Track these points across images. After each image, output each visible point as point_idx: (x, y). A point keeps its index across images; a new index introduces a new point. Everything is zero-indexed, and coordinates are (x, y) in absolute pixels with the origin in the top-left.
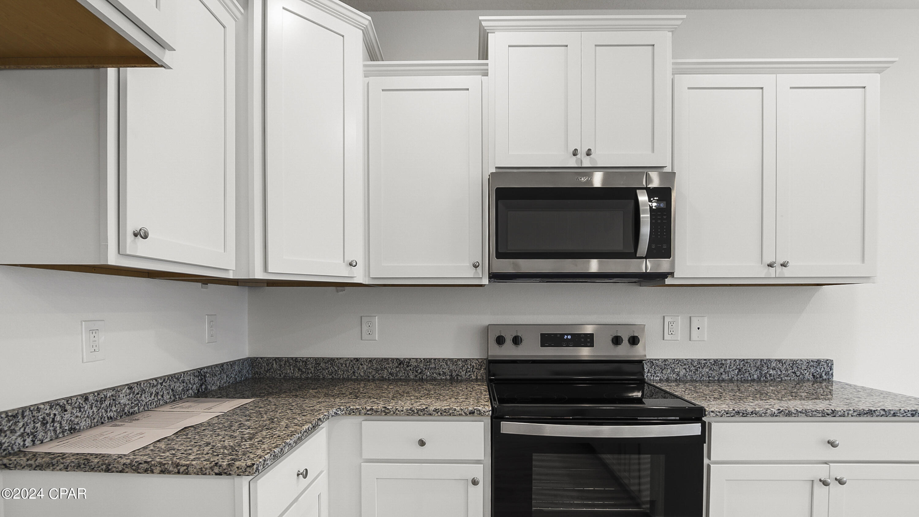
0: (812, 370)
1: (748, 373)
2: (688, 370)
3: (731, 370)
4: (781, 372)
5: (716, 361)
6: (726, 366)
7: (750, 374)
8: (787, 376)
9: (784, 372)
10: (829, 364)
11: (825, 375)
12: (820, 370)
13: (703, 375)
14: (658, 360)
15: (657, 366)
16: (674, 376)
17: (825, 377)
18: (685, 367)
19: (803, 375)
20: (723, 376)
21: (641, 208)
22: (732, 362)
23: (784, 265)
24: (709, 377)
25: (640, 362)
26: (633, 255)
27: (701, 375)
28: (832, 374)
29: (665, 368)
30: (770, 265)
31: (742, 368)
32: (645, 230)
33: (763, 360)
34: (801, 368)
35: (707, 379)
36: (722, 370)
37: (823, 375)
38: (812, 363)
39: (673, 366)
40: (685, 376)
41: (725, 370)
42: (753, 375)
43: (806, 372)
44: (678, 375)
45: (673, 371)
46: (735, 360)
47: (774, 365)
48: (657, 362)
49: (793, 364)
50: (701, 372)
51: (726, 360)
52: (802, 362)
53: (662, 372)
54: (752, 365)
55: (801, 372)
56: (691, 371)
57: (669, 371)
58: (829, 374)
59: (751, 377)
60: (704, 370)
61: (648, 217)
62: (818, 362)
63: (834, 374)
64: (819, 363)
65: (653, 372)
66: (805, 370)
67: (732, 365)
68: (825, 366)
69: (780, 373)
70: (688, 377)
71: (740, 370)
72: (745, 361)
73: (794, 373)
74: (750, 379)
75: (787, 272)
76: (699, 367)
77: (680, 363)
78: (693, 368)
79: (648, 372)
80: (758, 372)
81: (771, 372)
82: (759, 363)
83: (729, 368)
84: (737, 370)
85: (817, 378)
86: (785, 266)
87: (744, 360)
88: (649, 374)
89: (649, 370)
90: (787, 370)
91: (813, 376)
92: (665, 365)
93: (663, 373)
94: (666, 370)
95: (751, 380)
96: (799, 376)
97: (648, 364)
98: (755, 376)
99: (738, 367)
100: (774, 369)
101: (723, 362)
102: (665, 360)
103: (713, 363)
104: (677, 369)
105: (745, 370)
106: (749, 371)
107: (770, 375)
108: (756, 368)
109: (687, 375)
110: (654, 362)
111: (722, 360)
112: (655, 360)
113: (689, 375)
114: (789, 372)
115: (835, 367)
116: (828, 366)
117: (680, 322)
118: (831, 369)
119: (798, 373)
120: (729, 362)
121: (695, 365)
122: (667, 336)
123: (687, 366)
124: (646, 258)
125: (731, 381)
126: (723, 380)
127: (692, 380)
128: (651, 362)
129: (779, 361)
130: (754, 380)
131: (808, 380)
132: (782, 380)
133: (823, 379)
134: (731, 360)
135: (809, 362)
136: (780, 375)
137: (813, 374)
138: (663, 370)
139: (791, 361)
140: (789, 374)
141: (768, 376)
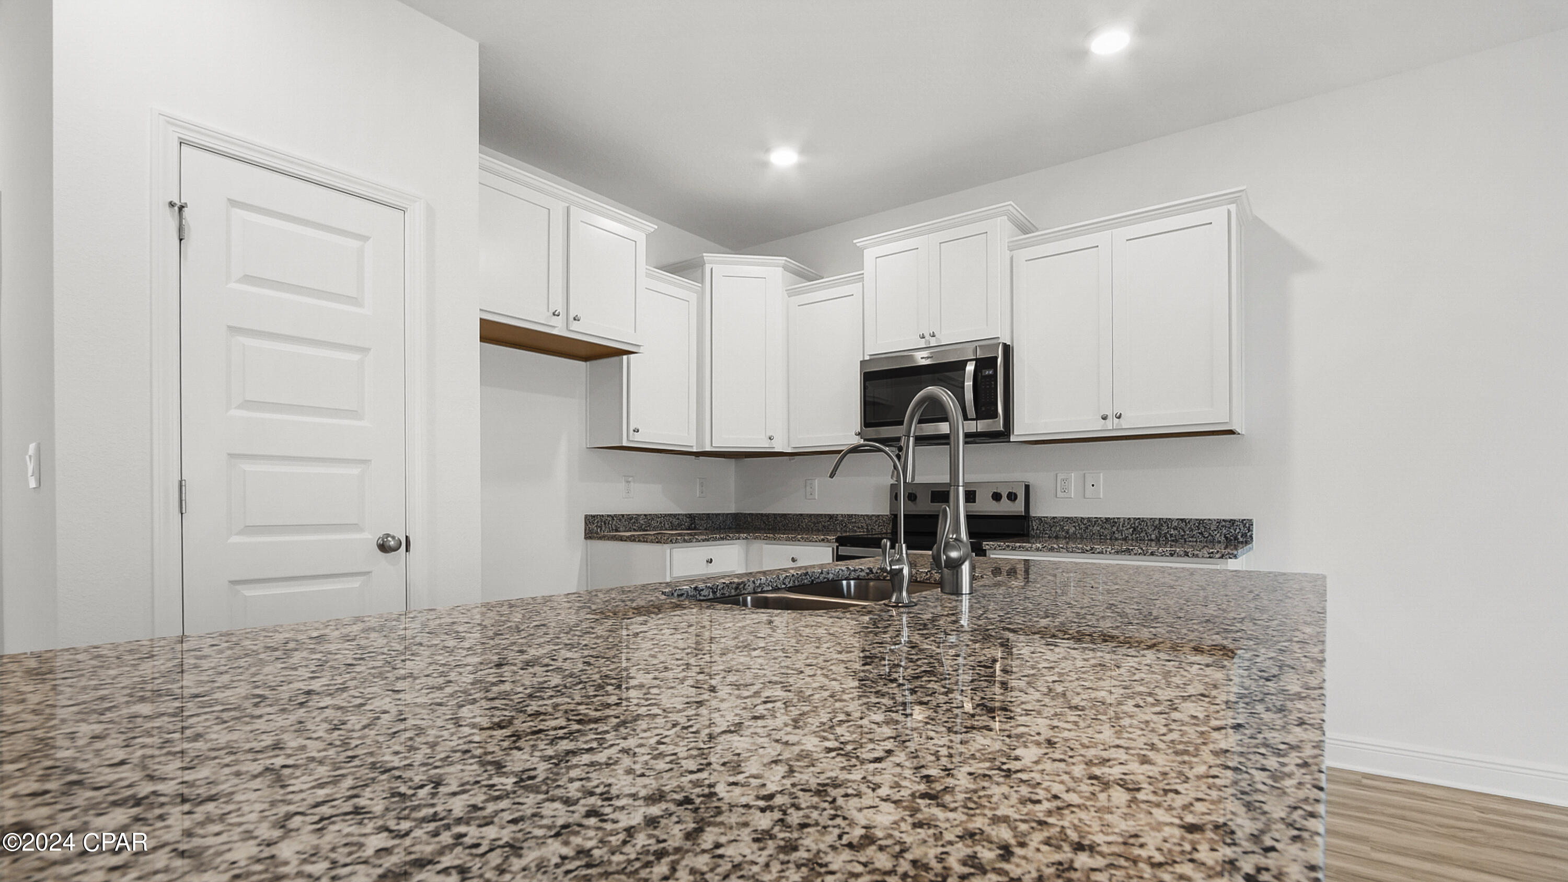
1: (1144, 532)
2: (1078, 528)
3: (1125, 528)
4: (1185, 532)
5: (1107, 519)
6: (1120, 525)
7: (1146, 533)
8: (1193, 537)
9: (1188, 532)
10: (1247, 524)
11: (1242, 536)
12: (1235, 530)
13: (1094, 534)
14: (1049, 517)
15: (1047, 522)
17: (1241, 540)
18: (1074, 524)
19: (1212, 536)
20: (1116, 535)
22: (1126, 520)
24: (1101, 535)
27: (1092, 533)
28: (1251, 537)
31: (1138, 527)
33: (1163, 519)
34: (1210, 528)
35: (1098, 538)
36: (1115, 529)
37: (1240, 536)
38: (1224, 523)
40: (1075, 534)
41: (1118, 528)
42: (1151, 535)
43: (1216, 533)
44: (1067, 532)
46: (1129, 519)
47: (1176, 524)
48: (1047, 519)
49: (1199, 524)
50: (1091, 531)
51: (1119, 518)
52: (1210, 522)
53: (1050, 530)
54: (1149, 524)
55: (1210, 532)
57: (1058, 528)
58: (1248, 535)
59: (1148, 537)
60: (1095, 528)
62: (1232, 522)
63: (1254, 535)
64: (1233, 524)
65: (1041, 529)
66: (1215, 530)
67: (1126, 524)
68: (1241, 526)
69: (1183, 533)
70: (1078, 535)
71: (1135, 529)
72: (1141, 520)
73: (1201, 533)
74: (1146, 539)
76: (1090, 525)
77: (1069, 521)
78: (1083, 526)
79: (1036, 529)
80: (1156, 531)
81: (1172, 532)
82: (1157, 522)
83: (1123, 527)
84: (1132, 529)
85: (1232, 539)
87: (1139, 519)
88: (1038, 532)
89: (1037, 527)
90: (1192, 530)
91: (1226, 538)
92: (1055, 521)
94: (1055, 527)
95: (1148, 541)
96: (1208, 537)
97: (1037, 521)
98: (1153, 536)
99: (1133, 525)
100: (1175, 529)
101: (1116, 520)
102: (1054, 518)
103: (1105, 521)
104: (1066, 526)
105: (1141, 529)
106: (1145, 530)
107: (1171, 535)
108: (1153, 527)
109: (1076, 532)
110: (1044, 519)
111: (1114, 518)
112: (1046, 517)
113: (1079, 533)
114: (1194, 533)
115: (1254, 528)
116: (1245, 526)
117: (1074, 479)
118: (1249, 530)
119: (1206, 535)
120: (1122, 520)
121: (1085, 522)
122: (1059, 494)
123: (1077, 524)
125: (1125, 540)
126: (1116, 539)
127: (1082, 538)
128: (1040, 519)
129: (1182, 520)
130: (1152, 540)
131: (1219, 542)
132: (1185, 541)
133: (1239, 542)
134: (1124, 519)
135: (1219, 522)
136: (1182, 536)
137: (1225, 535)
138: (1052, 527)
139: (1197, 520)
140: (1194, 535)
141: (1168, 536)
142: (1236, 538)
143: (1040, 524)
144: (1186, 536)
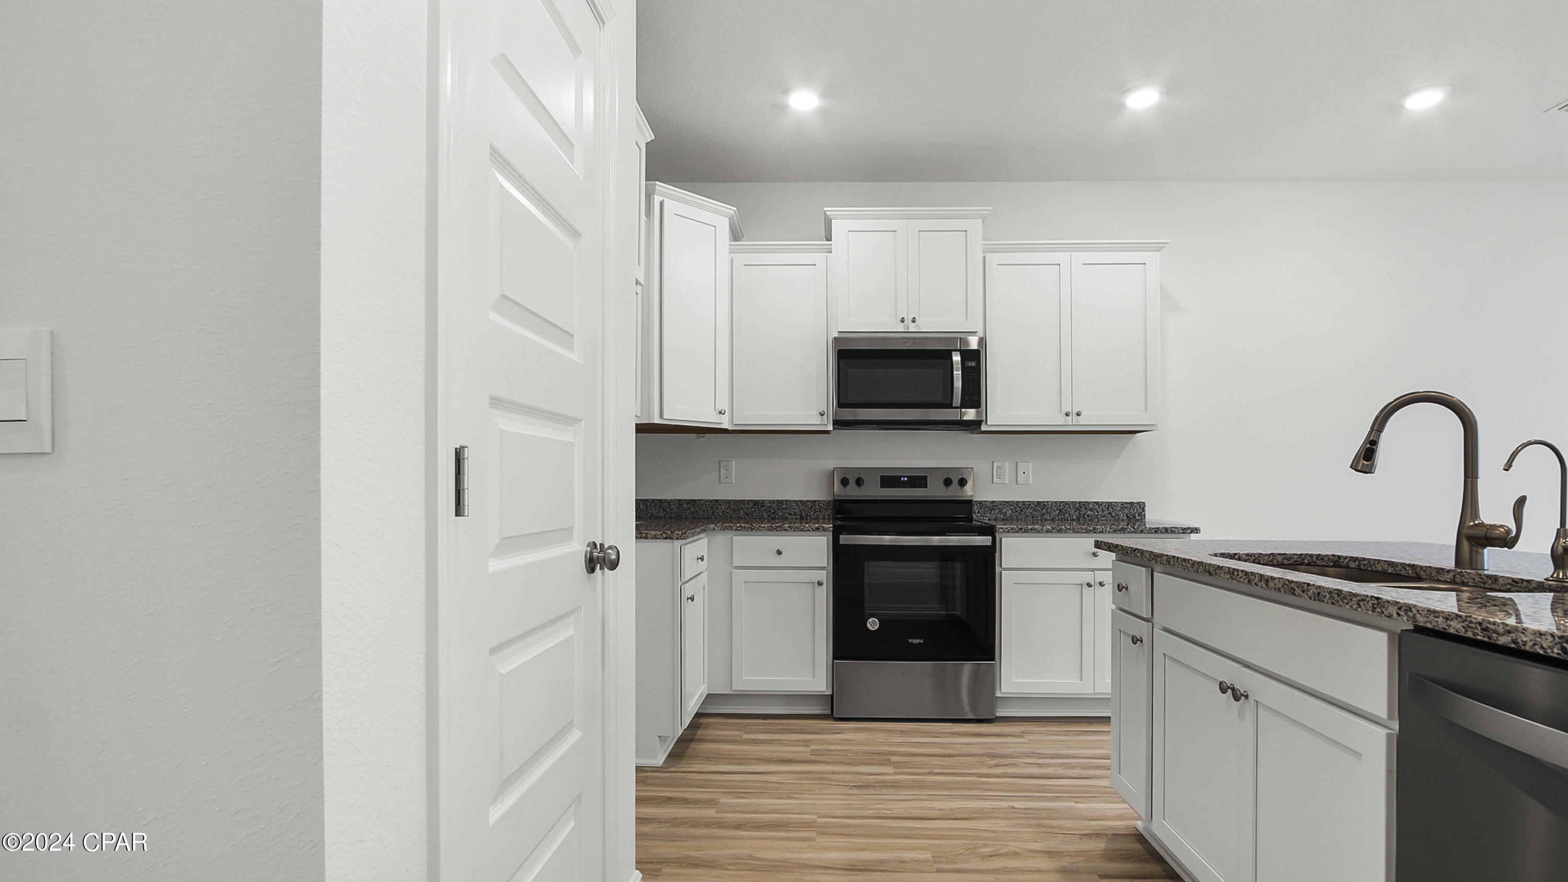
0: (1126, 511)
1: (1068, 514)
2: (1014, 511)
3: (1052, 510)
4: (1098, 513)
5: (1038, 503)
6: (1048, 508)
7: (1069, 514)
8: (1104, 517)
9: (1100, 513)
10: (1142, 505)
11: (1138, 516)
12: (1134, 511)
13: (1027, 516)
14: (987, 501)
15: (987, 507)
16: (1002, 516)
17: (1138, 518)
18: (1011, 507)
19: (1118, 515)
20: (1046, 517)
21: (955, 366)
22: (1054, 503)
23: (1080, 414)
24: (1033, 517)
25: (970, 502)
26: (949, 405)
27: (1025, 515)
28: (1144, 515)
29: (993, 509)
30: (1067, 414)
31: (1063, 509)
32: (958, 383)
33: (1082, 502)
34: (1116, 509)
35: (1031, 519)
36: (1045, 510)
37: (1137, 516)
38: (1126, 505)
39: (1000, 507)
40: (1012, 516)
41: (1047, 510)
42: (1073, 516)
43: (1120, 513)
44: (1005, 515)
45: (1000, 511)
46: (1056, 502)
47: (1092, 506)
48: (986, 503)
49: (1109, 506)
50: (1025, 513)
51: (1047, 502)
52: (1116, 504)
53: (990, 513)
54: (1071, 507)
55: (1116, 513)
56: (1016, 511)
57: (997, 511)
58: (1142, 514)
59: (1070, 517)
60: (1029, 510)
61: (960, 373)
62: (1132, 503)
63: (1146, 515)
64: (1132, 505)
65: (982, 512)
66: (1120, 511)
67: (1054, 506)
68: (1138, 507)
69: (1097, 514)
70: (1014, 517)
71: (1060, 511)
73: (1110, 514)
74: (1069, 519)
75: (1083, 420)
76: (1024, 508)
77: (1007, 505)
78: (1018, 509)
79: (978, 513)
80: (1077, 513)
81: (1089, 513)
82: (1077, 505)
83: (1051, 509)
84: (1058, 511)
85: (1131, 518)
87: (1064, 502)
88: (979, 514)
89: (979, 511)
90: (1103, 511)
91: (1127, 516)
92: (993, 506)
93: (991, 514)
94: (994, 510)
95: (1071, 520)
96: (1115, 516)
97: (978, 505)
98: (1075, 517)
99: (1059, 508)
100: (1091, 510)
101: (1045, 503)
102: (993, 502)
103: (1036, 504)
104: (1003, 509)
105: (1065, 510)
106: (1069, 512)
107: (1088, 515)
108: (1075, 509)
109: (1013, 515)
110: (983, 503)
111: (1044, 502)
112: (984, 501)
113: (1015, 515)
114: (1105, 513)
115: (1147, 509)
116: (1140, 507)
117: (1008, 467)
118: (1143, 510)
119: (1113, 514)
120: (1050, 503)
121: (1020, 506)
122: (995, 480)
123: (1013, 507)
124: (960, 407)
125: (1053, 519)
126: (1046, 520)
127: (1017, 520)
128: (980, 503)
129: (1096, 502)
130: (1074, 520)
131: (1123, 520)
132: (1099, 520)
133: (1136, 520)
134: (1052, 502)
135: (1123, 504)
136: (1097, 516)
137: (1127, 515)
138: (991, 511)
139: (1107, 502)
140: (1105, 515)
141: (1086, 516)
142: (1134, 517)
143: (981, 508)
144: (1099, 516)
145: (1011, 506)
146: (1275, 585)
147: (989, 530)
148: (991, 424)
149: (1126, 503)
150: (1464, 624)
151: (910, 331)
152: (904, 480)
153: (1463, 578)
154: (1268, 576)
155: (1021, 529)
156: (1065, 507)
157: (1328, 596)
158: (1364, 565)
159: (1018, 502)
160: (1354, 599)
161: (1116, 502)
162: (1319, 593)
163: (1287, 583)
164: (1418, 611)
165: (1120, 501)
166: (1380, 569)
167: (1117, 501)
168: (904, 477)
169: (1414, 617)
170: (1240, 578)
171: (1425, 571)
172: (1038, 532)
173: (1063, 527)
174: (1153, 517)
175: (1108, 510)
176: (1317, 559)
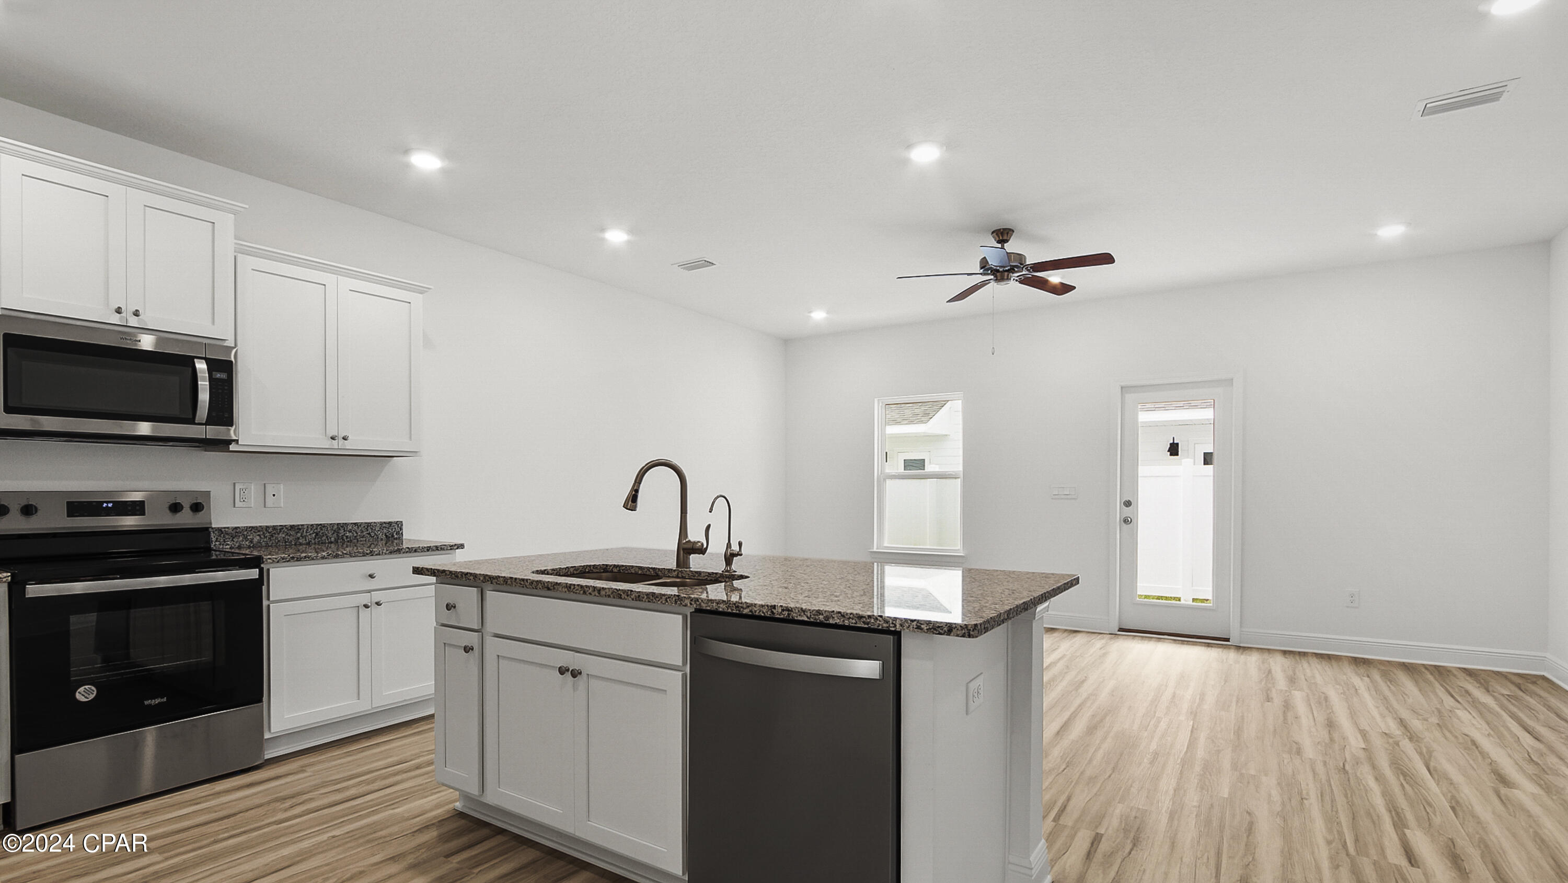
0: (385, 531)
1: (325, 536)
2: (262, 536)
3: (308, 534)
4: (357, 533)
5: (292, 527)
6: (303, 531)
7: (327, 537)
8: (363, 537)
9: (359, 534)
10: (399, 524)
11: (396, 534)
12: (392, 530)
13: (279, 541)
14: (228, 528)
15: (227, 534)
16: (247, 543)
17: (396, 536)
18: (259, 533)
19: (377, 535)
20: (301, 541)
21: (199, 375)
22: (309, 526)
23: (345, 438)
24: (286, 542)
25: (207, 529)
26: (191, 421)
27: (277, 541)
28: (402, 533)
29: (236, 536)
30: (333, 438)
31: (319, 532)
32: (204, 396)
33: (340, 524)
34: (375, 529)
35: (284, 544)
36: (299, 535)
37: (395, 534)
38: (384, 525)
39: (245, 533)
40: (260, 543)
41: (302, 534)
42: (330, 538)
43: (379, 533)
44: (251, 542)
45: (246, 538)
46: (312, 525)
47: (351, 528)
48: (227, 530)
49: (368, 526)
50: (277, 538)
51: (302, 525)
52: (375, 524)
53: (232, 540)
54: (329, 529)
55: (375, 533)
56: (265, 537)
57: (241, 539)
58: (400, 533)
59: (328, 540)
60: (280, 535)
61: (207, 385)
62: (390, 523)
63: (404, 533)
64: (391, 525)
65: (222, 541)
66: (379, 531)
67: (309, 530)
68: (396, 526)
69: (356, 535)
70: (263, 544)
71: (317, 534)
72: (322, 526)
73: (369, 534)
74: (327, 541)
75: (348, 445)
76: (275, 533)
77: (253, 530)
78: (268, 534)
79: (216, 541)
80: (335, 535)
81: (348, 534)
82: (336, 527)
83: (306, 532)
84: (314, 534)
85: (389, 537)
86: (346, 440)
87: (321, 524)
88: (217, 543)
89: (217, 539)
90: (362, 532)
91: (386, 536)
92: (236, 532)
93: (234, 541)
94: (238, 537)
95: (329, 543)
96: (374, 536)
97: (216, 532)
98: (333, 539)
99: (316, 531)
100: (350, 531)
101: (300, 527)
102: (236, 528)
103: (289, 528)
104: (249, 536)
105: (322, 533)
106: (326, 534)
107: (347, 537)
108: (333, 532)
109: (261, 541)
110: (223, 530)
111: (298, 525)
112: (225, 528)
113: (263, 541)
114: (364, 534)
115: (404, 527)
116: (398, 526)
117: (254, 490)
118: (401, 529)
119: (373, 534)
120: (305, 527)
121: (270, 531)
122: (238, 504)
123: (262, 533)
124: (206, 424)
125: (309, 544)
126: (301, 544)
127: (267, 546)
128: (220, 530)
129: (355, 524)
130: (331, 542)
131: (382, 539)
132: (358, 541)
133: (394, 539)
134: (308, 525)
135: (381, 524)
136: (355, 537)
137: (385, 534)
138: (234, 538)
139: (366, 523)
140: (364, 535)
141: (345, 538)
142: (393, 536)
143: (220, 536)
144: (358, 537)
145: (259, 531)
146: (606, 593)
147: (255, 562)
148: (241, 444)
149: (385, 523)
150: (727, 605)
151: (128, 325)
152: (107, 506)
153: (683, 574)
154: (600, 588)
155: (293, 558)
156: (322, 529)
157: (645, 597)
158: (623, 570)
159: (267, 527)
160: (663, 597)
161: (375, 523)
162: (639, 596)
163: (616, 591)
164: (702, 601)
165: (379, 521)
166: (633, 572)
167: (375, 521)
168: (107, 502)
169: (700, 604)
170: (576, 590)
171: (661, 572)
172: (313, 559)
173: (340, 553)
174: (410, 535)
175: (367, 530)
176: (593, 568)
